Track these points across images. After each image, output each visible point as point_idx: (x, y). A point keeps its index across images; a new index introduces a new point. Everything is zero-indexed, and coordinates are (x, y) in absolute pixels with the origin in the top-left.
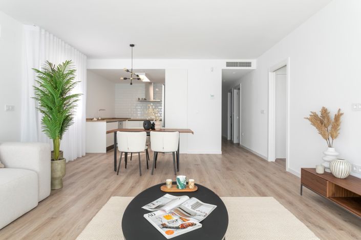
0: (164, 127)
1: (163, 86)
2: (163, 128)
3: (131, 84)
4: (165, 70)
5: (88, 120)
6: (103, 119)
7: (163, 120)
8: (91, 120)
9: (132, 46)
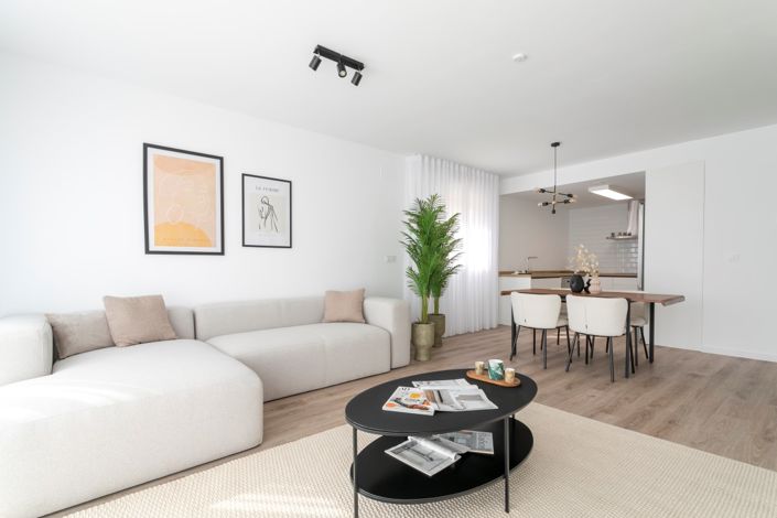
0: (642, 289)
1: (642, 207)
2: (641, 292)
3: (554, 212)
4: (644, 173)
5: (501, 274)
6: (527, 273)
7: (639, 275)
8: (509, 273)
9: (556, 145)
